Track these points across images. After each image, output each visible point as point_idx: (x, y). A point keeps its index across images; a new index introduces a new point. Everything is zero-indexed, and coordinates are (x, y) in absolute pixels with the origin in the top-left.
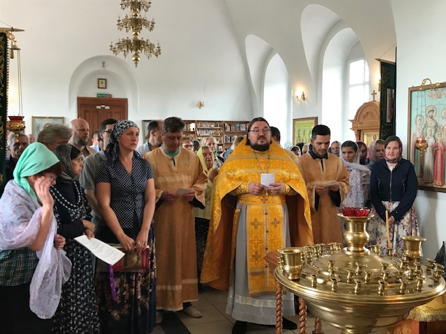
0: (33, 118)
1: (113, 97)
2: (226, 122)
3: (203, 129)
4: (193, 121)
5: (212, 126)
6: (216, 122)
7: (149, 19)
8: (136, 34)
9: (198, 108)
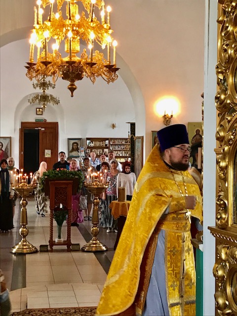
1: (48, 121)
3: (116, 145)
4: (107, 139)
5: (123, 142)
7: (52, 82)
8: (44, 91)
9: (112, 129)
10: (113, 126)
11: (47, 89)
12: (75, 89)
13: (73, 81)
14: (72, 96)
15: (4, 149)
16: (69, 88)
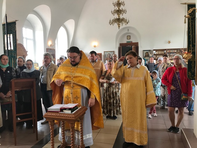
1: (133, 42)
2: (182, 49)
3: (171, 53)
4: (166, 50)
5: (175, 51)
6: (177, 49)
7: (124, 9)
8: (119, 16)
9: (168, 44)
10: (169, 42)
15: (111, 57)
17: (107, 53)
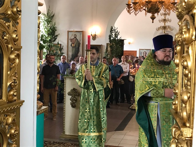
0: (140, 49)
7: (169, 19)
8: (165, 24)
11: (166, 23)
12: (155, 18)
13: (153, 14)
14: (153, 22)
16: (151, 18)
17: (143, 51)
